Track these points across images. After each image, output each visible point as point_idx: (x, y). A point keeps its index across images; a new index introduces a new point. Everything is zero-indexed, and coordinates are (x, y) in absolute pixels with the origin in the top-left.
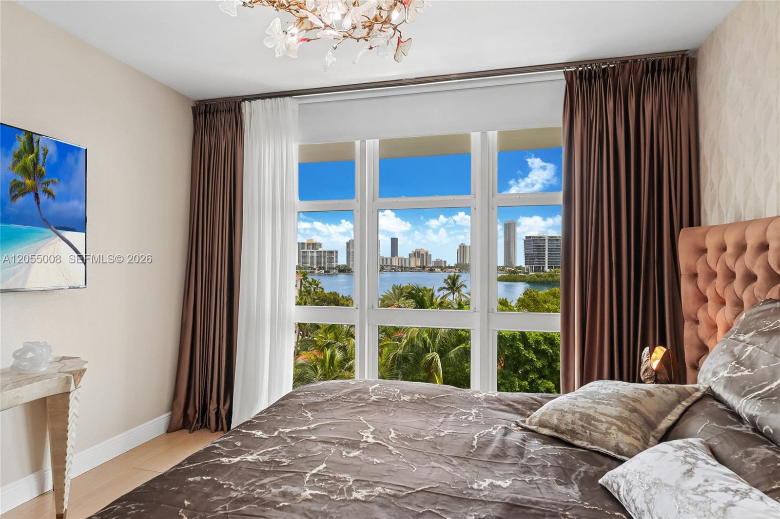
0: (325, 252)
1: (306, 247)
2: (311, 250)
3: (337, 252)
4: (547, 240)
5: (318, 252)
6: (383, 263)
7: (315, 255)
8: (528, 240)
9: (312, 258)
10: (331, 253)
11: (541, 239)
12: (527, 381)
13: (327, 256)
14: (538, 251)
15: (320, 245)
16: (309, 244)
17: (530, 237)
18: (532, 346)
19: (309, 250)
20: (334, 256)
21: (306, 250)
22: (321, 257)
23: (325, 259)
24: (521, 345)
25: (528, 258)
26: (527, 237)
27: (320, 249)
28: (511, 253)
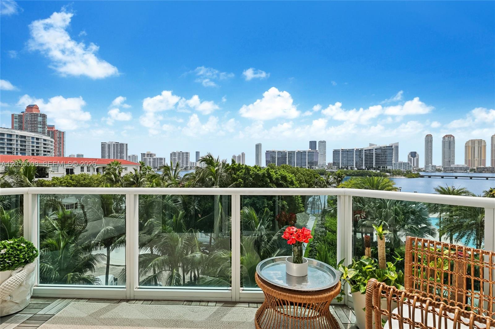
0: (157, 158)
1: (146, 156)
2: (149, 157)
3: (165, 159)
4: (277, 153)
5: (153, 159)
6: (191, 165)
7: (152, 160)
8: (268, 153)
9: (150, 162)
10: (161, 159)
11: (274, 152)
12: (271, 201)
13: (159, 161)
14: (272, 158)
15: (155, 155)
16: (148, 154)
17: (268, 151)
18: (274, 181)
19: (148, 158)
20: (163, 161)
21: (146, 157)
22: (155, 161)
23: (157, 162)
24: (268, 180)
25: (267, 162)
26: (267, 151)
27: (155, 157)
28: (259, 160)
